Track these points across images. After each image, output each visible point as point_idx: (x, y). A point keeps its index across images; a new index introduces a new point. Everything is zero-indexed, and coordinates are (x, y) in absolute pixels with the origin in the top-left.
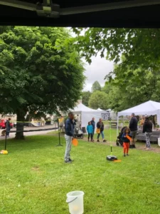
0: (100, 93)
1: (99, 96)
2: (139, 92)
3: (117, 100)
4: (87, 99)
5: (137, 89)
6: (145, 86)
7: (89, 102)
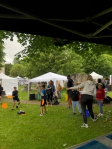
0: (19, 65)
1: (19, 67)
2: (44, 66)
3: (30, 71)
4: (9, 70)
5: (43, 64)
6: (48, 63)
7: (10, 72)
